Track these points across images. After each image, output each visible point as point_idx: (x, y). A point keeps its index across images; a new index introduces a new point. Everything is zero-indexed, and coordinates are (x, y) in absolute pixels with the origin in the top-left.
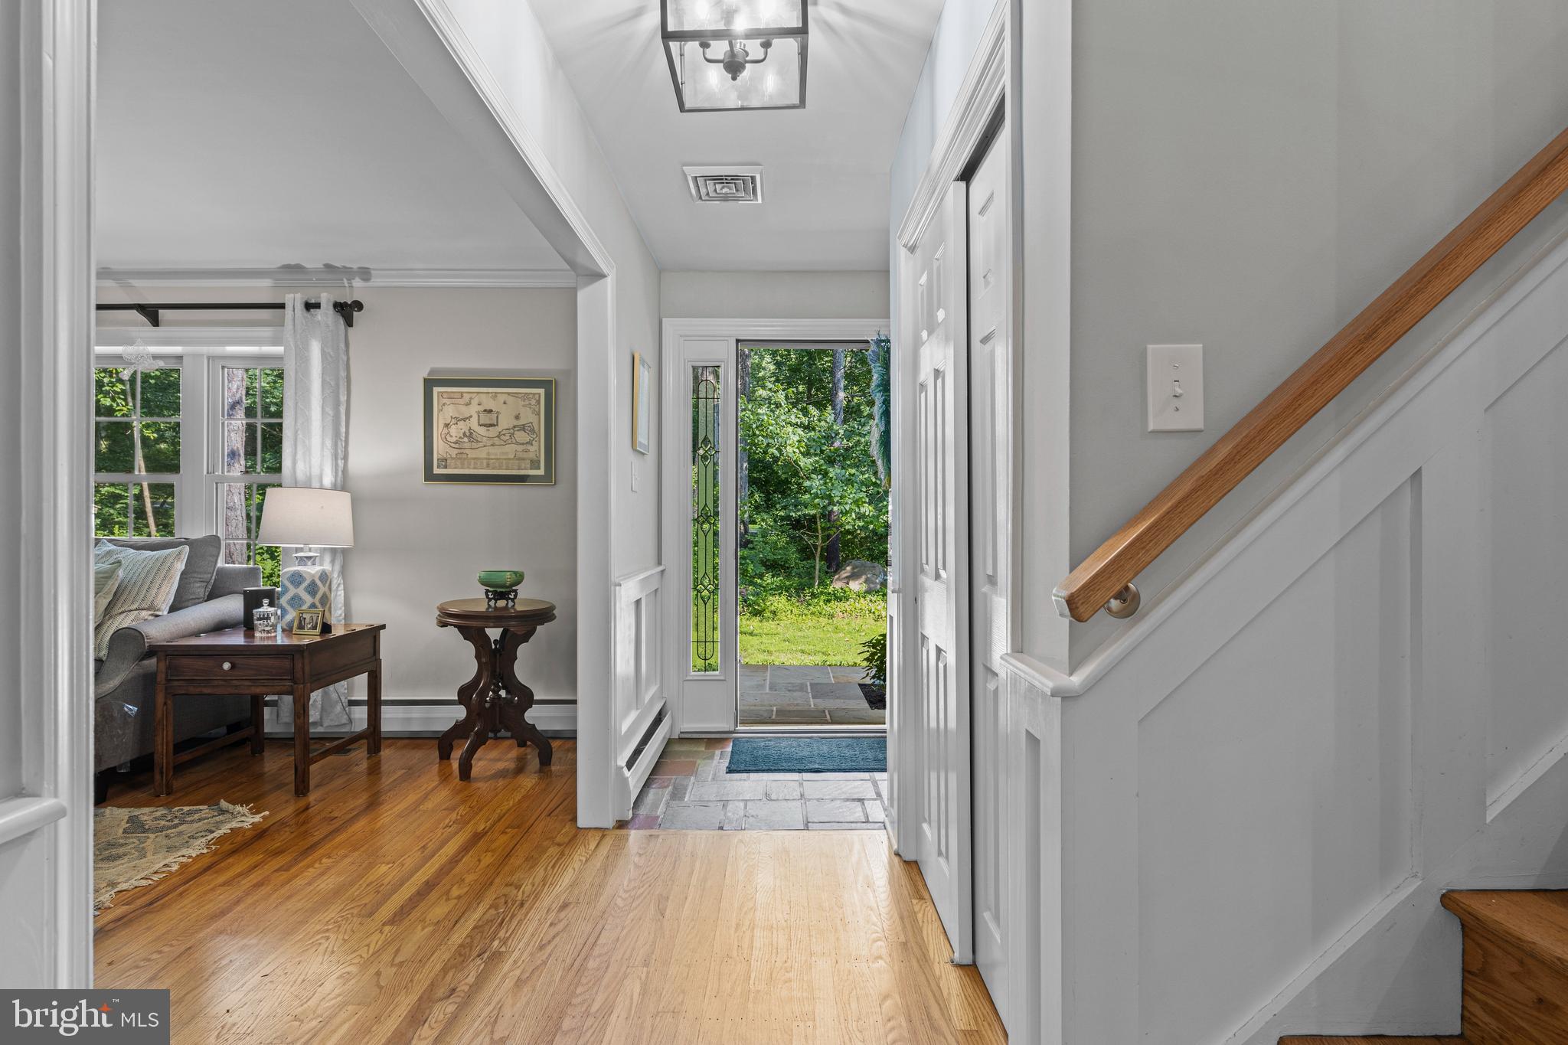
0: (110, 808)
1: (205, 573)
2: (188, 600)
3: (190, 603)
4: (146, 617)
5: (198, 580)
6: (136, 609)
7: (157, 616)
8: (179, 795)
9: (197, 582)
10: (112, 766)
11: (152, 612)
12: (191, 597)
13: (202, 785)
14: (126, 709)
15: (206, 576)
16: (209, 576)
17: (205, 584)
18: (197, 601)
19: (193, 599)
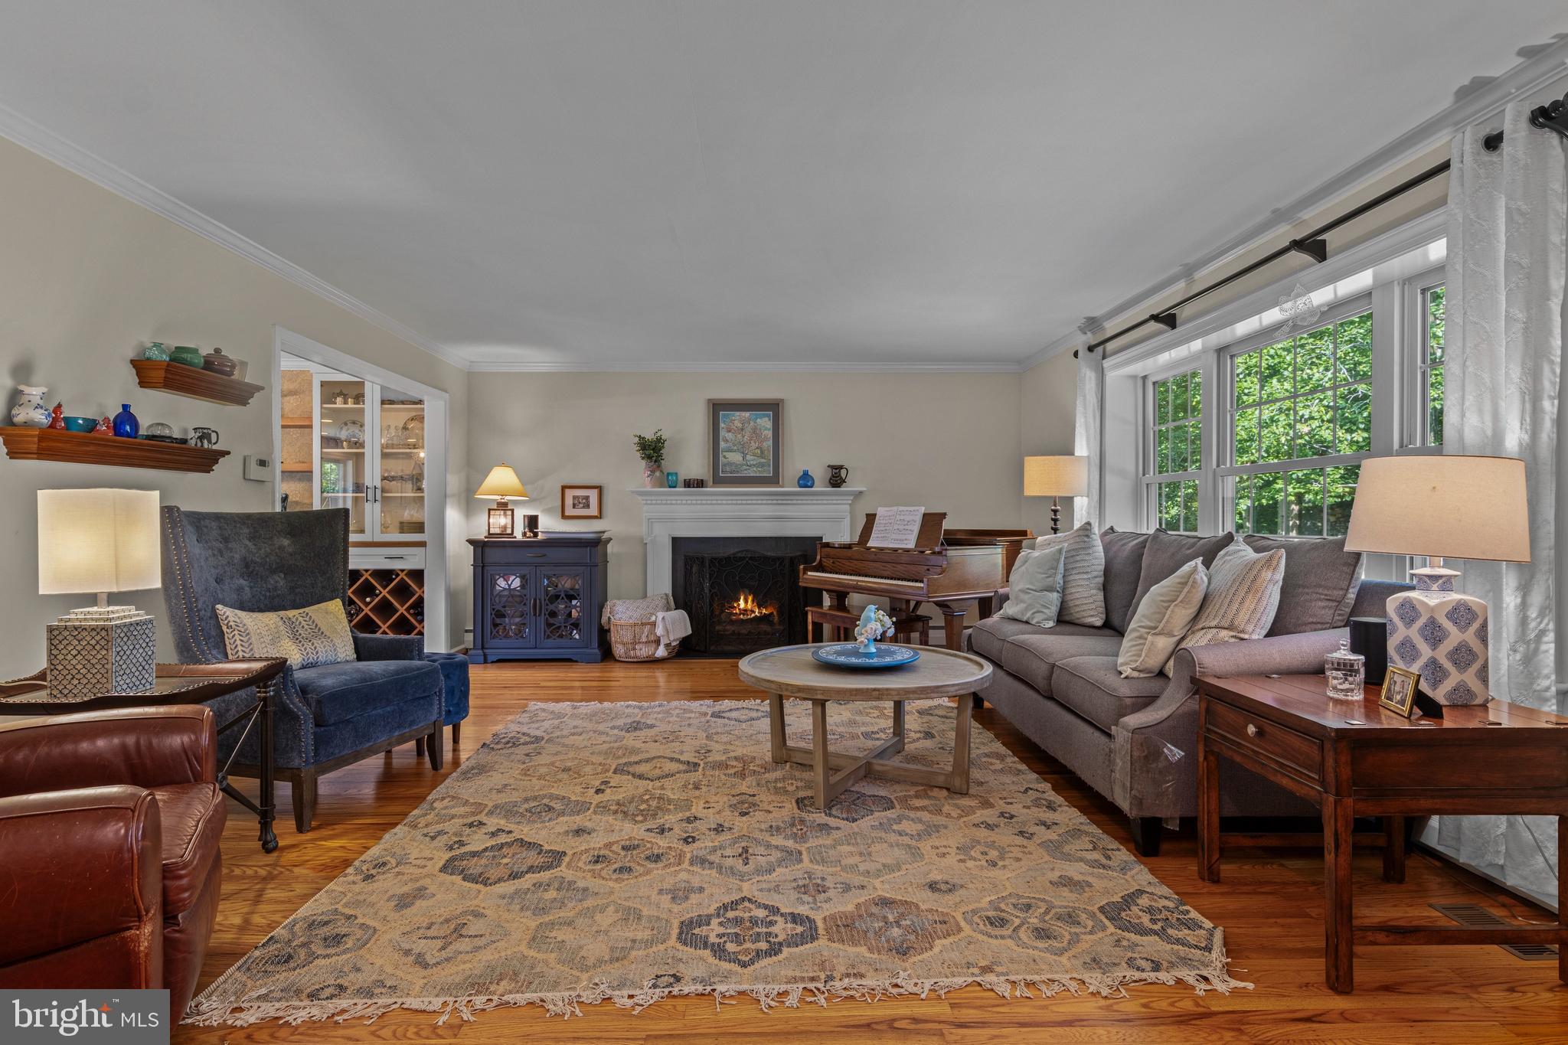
0: (1142, 867)
1: (1334, 589)
2: (1306, 624)
3: (1308, 628)
4: (1226, 639)
5: (1323, 597)
6: (1216, 627)
7: (1242, 639)
8: (1224, 889)
9: (1320, 600)
10: (1159, 816)
11: (1234, 634)
12: (1311, 620)
13: (1263, 890)
14: (1165, 750)
15: (1336, 593)
16: (1341, 593)
17: (1335, 604)
18: (1319, 626)
19: (1312, 623)
